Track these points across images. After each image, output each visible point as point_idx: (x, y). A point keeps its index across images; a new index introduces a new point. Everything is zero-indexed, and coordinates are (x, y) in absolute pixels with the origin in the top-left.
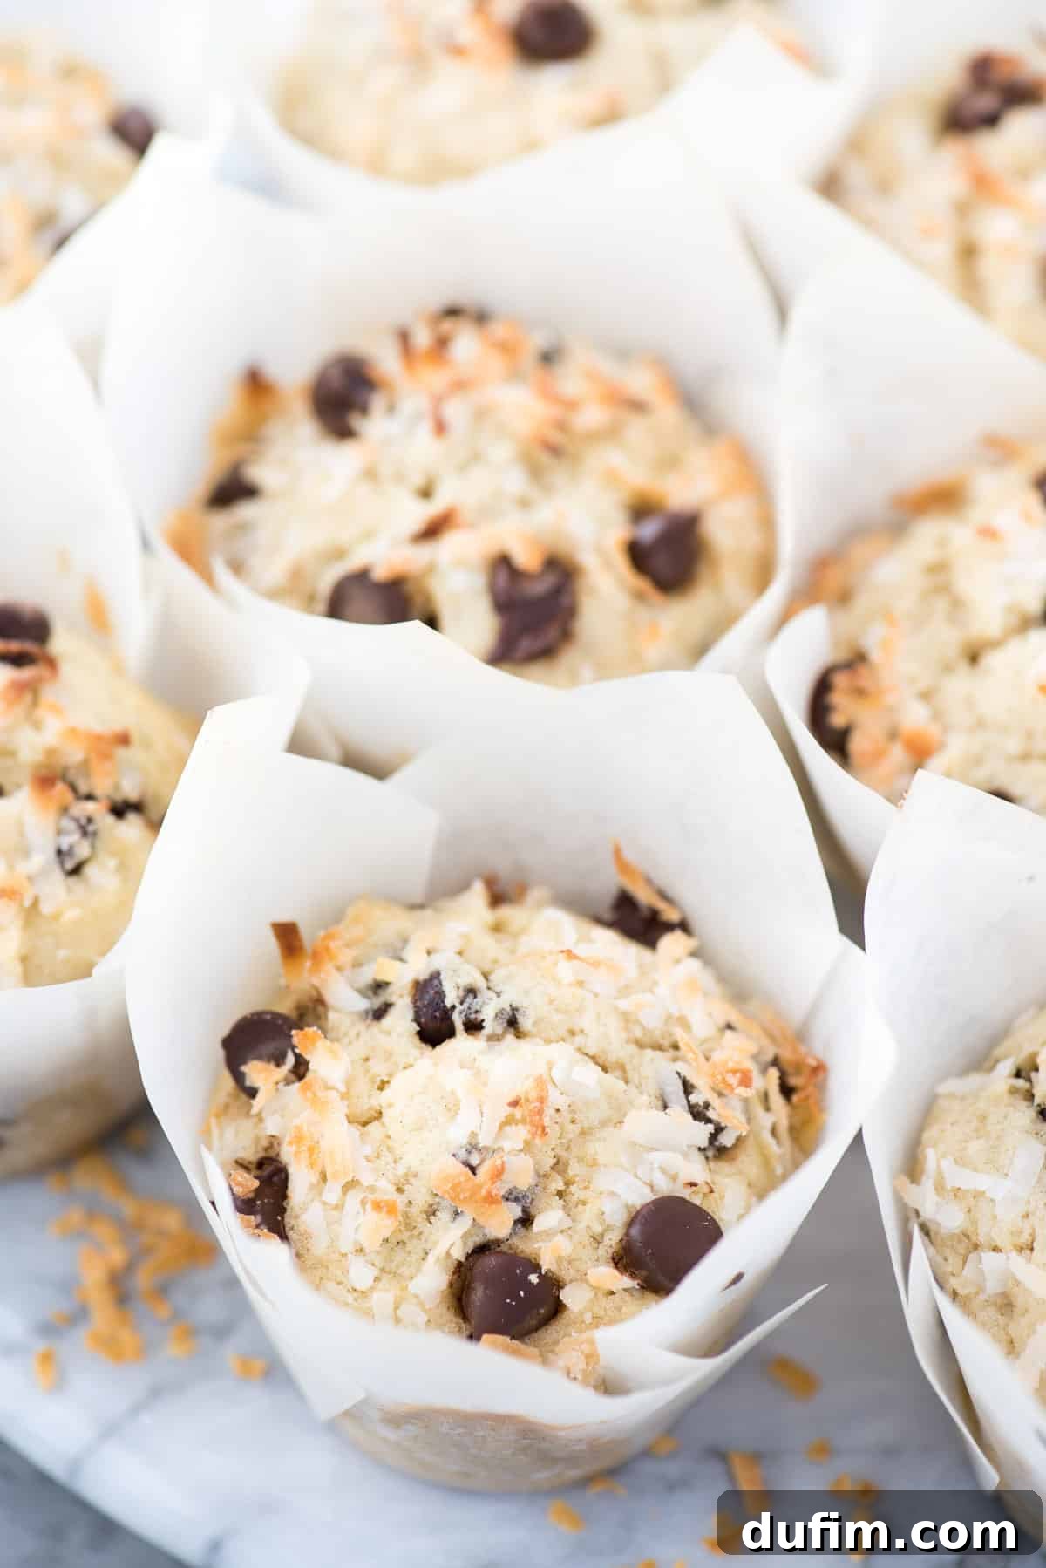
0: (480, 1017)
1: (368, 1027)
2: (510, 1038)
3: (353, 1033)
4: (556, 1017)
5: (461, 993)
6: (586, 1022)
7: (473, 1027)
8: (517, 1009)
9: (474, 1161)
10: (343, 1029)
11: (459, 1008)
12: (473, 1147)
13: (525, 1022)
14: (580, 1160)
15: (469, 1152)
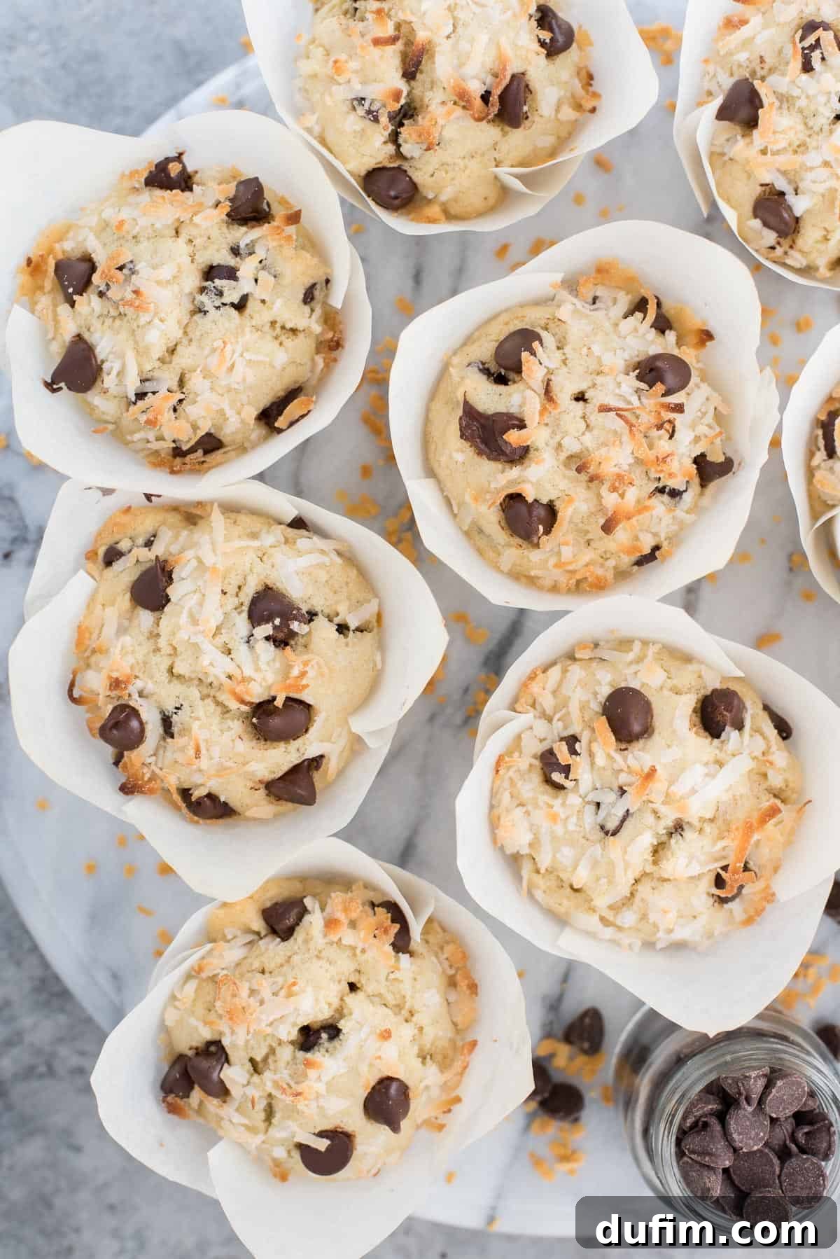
0: (204, 294)
1: (229, 244)
2: (191, 307)
3: (228, 235)
4: (198, 333)
5: (219, 288)
6: (193, 348)
7: (202, 290)
8: (205, 314)
9: (125, 271)
10: (232, 232)
11: (213, 285)
12: (133, 272)
13: (198, 317)
14: (121, 326)
15: (130, 269)
